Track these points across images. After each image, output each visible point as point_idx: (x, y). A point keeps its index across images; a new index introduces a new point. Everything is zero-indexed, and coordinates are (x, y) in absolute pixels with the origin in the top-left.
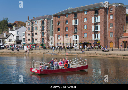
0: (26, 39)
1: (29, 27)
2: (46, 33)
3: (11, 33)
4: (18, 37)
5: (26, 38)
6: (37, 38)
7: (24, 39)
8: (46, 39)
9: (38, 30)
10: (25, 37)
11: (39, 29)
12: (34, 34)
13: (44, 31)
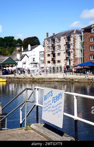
0: (45, 61)
1: (48, 46)
2: (73, 53)
3: (26, 54)
4: (35, 58)
5: (45, 59)
6: (59, 59)
7: (42, 61)
8: (73, 60)
9: (61, 50)
10: (43, 58)
11: (63, 48)
12: (56, 55)
13: (71, 50)
